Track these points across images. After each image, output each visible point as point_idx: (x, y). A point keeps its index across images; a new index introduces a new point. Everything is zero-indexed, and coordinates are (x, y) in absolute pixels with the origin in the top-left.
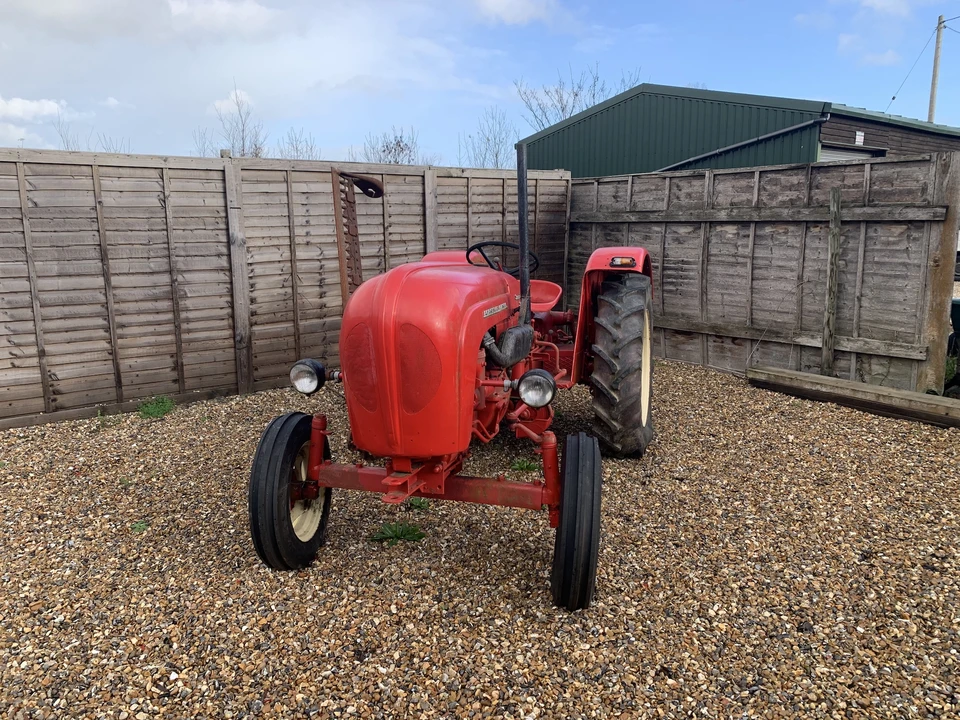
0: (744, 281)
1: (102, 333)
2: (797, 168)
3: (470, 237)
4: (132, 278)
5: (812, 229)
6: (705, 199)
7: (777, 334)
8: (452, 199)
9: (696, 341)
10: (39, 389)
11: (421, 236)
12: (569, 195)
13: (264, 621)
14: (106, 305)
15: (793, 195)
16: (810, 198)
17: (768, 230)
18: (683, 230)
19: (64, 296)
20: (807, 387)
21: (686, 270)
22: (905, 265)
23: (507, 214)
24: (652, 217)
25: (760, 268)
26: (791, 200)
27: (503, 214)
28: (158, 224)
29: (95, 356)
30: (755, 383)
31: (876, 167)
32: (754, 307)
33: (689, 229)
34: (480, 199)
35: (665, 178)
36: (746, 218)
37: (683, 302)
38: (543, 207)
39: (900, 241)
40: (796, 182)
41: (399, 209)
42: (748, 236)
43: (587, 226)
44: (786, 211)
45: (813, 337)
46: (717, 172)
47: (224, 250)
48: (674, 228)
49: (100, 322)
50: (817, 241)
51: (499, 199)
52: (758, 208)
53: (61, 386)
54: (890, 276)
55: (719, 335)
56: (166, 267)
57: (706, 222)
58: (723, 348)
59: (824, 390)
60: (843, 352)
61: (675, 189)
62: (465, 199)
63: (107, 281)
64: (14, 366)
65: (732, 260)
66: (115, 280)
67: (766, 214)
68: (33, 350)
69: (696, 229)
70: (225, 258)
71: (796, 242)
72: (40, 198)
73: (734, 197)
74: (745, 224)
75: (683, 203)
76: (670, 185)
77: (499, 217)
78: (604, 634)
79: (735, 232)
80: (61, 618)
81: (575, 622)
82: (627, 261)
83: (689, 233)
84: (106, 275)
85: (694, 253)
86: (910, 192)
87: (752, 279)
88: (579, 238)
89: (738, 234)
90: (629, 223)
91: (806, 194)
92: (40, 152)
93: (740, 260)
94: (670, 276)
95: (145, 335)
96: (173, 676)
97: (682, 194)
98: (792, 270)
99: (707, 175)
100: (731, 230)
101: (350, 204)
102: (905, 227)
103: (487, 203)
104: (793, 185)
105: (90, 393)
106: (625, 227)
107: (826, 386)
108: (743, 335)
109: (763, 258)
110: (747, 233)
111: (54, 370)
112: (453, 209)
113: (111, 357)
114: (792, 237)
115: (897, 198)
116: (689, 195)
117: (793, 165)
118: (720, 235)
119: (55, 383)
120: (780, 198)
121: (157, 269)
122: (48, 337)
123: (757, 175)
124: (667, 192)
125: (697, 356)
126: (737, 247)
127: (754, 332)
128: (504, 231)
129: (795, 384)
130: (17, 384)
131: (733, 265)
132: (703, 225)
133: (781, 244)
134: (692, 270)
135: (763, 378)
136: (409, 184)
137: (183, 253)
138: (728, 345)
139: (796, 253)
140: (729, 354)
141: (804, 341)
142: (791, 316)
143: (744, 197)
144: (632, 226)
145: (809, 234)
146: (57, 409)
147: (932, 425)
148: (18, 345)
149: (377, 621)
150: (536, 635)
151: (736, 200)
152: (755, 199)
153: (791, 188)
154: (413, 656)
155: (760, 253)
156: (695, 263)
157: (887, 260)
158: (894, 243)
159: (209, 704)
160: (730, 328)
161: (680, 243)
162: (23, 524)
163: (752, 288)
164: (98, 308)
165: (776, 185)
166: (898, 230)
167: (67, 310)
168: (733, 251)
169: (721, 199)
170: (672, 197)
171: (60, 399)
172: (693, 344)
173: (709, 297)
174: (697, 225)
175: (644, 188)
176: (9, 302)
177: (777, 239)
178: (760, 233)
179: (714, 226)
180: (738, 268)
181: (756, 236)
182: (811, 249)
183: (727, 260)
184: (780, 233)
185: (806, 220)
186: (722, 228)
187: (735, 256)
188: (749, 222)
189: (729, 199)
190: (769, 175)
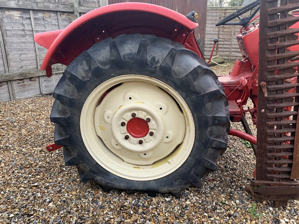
9: (4, 87)
17: (40, 15)
36: (29, 7)
42: (30, 18)
50: (65, 22)
52: (35, 2)
58: (24, 86)
65: (23, 33)
67: (41, 6)
71: (56, 22)
79: (19, 15)
89: (22, 17)
100: (16, 14)
109: (41, 31)
110: (28, 16)
114: (53, 19)
115: (90, 4)
118: (10, 17)
126: (23, 25)
131: (24, 36)
133: (49, 23)
138: (27, 83)
139: (57, 28)
140: (30, 88)
145: (61, 18)
155: (38, 28)
177: (46, 21)
178: (36, 17)
179: (4, 11)
180: (27, 37)
181: (34, 18)
182: (63, 26)
183: (19, 33)
184: (46, 17)
185: (61, 10)
186: (10, 13)
187: (23, 30)
188: (29, 10)
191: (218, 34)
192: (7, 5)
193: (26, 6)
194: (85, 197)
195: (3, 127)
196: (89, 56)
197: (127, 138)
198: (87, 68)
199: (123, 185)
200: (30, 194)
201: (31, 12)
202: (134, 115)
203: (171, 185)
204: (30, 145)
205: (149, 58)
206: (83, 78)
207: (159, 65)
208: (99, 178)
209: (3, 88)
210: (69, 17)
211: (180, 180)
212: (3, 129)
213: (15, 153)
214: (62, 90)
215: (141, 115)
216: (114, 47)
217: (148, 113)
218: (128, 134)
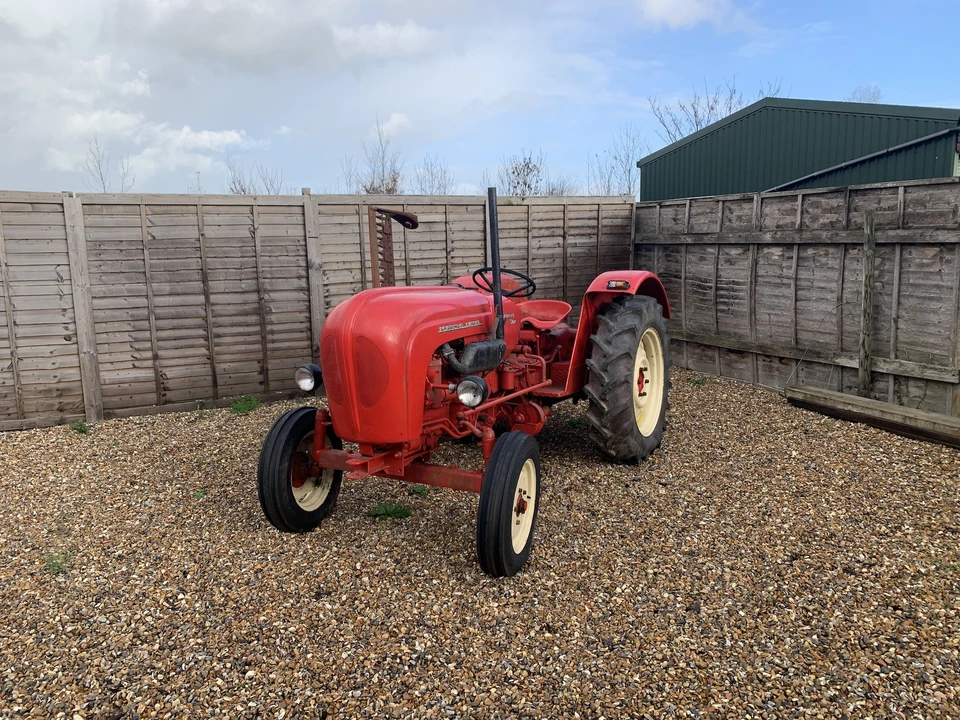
0: (789, 302)
1: (202, 341)
2: (837, 191)
3: (530, 259)
4: (226, 296)
5: (851, 251)
6: (754, 222)
7: (818, 354)
8: (513, 225)
9: (746, 359)
10: (153, 385)
11: (482, 259)
12: (634, 218)
13: (259, 567)
14: (205, 318)
15: (833, 217)
16: (848, 221)
17: (810, 252)
18: (734, 252)
19: (173, 311)
20: (840, 407)
21: (736, 291)
22: (938, 287)
23: (568, 237)
24: (706, 239)
25: (803, 289)
26: (831, 222)
27: (564, 237)
28: (249, 251)
29: (196, 360)
30: (794, 402)
31: (910, 190)
32: (798, 328)
33: (740, 251)
34: (541, 224)
35: (718, 201)
36: (789, 241)
37: (734, 322)
38: (605, 230)
39: (933, 263)
40: (836, 205)
41: (461, 235)
42: (792, 258)
43: (650, 247)
44: (825, 233)
45: (851, 358)
46: (764, 194)
47: (304, 273)
48: (727, 250)
49: (201, 332)
50: (856, 263)
51: (561, 223)
52: (800, 230)
53: (170, 384)
54: (925, 298)
55: (766, 354)
56: (255, 287)
57: (754, 244)
58: (771, 367)
59: (855, 410)
60: (882, 374)
61: (727, 212)
62: (524, 224)
63: (207, 299)
64: (134, 367)
65: (778, 281)
66: (213, 298)
67: (807, 236)
68: (149, 354)
69: (745, 251)
70: (304, 280)
71: (835, 263)
72: (158, 233)
73: (780, 219)
74: (789, 246)
75: (734, 225)
76: (723, 209)
77: (560, 240)
78: (515, 597)
79: (780, 253)
80: (120, 552)
81: (494, 586)
82: (620, 284)
83: (740, 254)
84: (206, 293)
85: (743, 274)
86: (942, 214)
87: (796, 300)
88: (643, 259)
89: (783, 255)
90: (687, 245)
91: (845, 217)
92: (158, 196)
93: (785, 281)
94: (722, 296)
95: (237, 343)
96: (181, 596)
97: (733, 217)
98: (832, 292)
99: (755, 198)
100: (776, 252)
101: (387, 234)
102: (937, 249)
103: (547, 228)
104: (833, 208)
105: (192, 391)
106: (683, 248)
107: (856, 406)
108: (787, 354)
109: (805, 279)
110: (790, 255)
111: (165, 371)
112: (513, 234)
113: (209, 361)
114: (833, 259)
115: (930, 220)
116: (739, 218)
117: (833, 188)
118: (767, 257)
119: (165, 381)
120: (821, 221)
121: (247, 289)
122: (161, 343)
123: (800, 198)
124: (720, 215)
125: (748, 374)
126: (781, 268)
127: (797, 352)
128: (565, 253)
129: (829, 404)
130: (137, 381)
131: (778, 285)
132: (751, 247)
133: (823, 266)
134: (742, 290)
135: (800, 397)
136: (472, 212)
137: (269, 276)
138: (776, 364)
139: (835, 275)
140: (776, 373)
141: (843, 361)
142: (832, 337)
143: (789, 219)
144: (689, 247)
145: (848, 256)
146: (166, 402)
147: (954, 448)
148: (138, 350)
149: (341, 573)
150: (460, 593)
151: (781, 223)
152: (799, 222)
153: (831, 210)
154: (356, 599)
155: (803, 274)
156: (744, 284)
157: (921, 282)
158: (928, 265)
159: (197, 616)
160: (775, 347)
161: (731, 264)
162: (119, 487)
163: (796, 308)
164: (199, 321)
165: (817, 208)
166: (931, 252)
167: (176, 322)
169: (768, 222)
170: (725, 220)
171: (169, 395)
172: (745, 362)
173: (758, 317)
174: (746, 247)
175: (700, 211)
176: (132, 316)
177: (818, 261)
178: (803, 255)
179: (762, 248)
180: (783, 289)
181: (797, 257)
183: (773, 281)
184: (820, 255)
185: (845, 241)
186: (768, 251)
187: (780, 277)
188: (791, 244)
189: (775, 222)
190: (812, 198)
192: (763, 240)
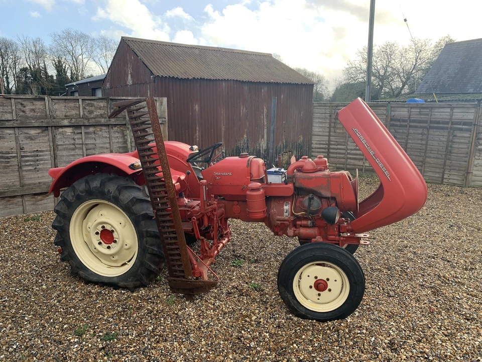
2: (102, 99)
5: (114, 128)
6: (48, 113)
15: (102, 112)
17: (91, 129)
18: (33, 132)
21: (40, 156)
24: (8, 124)
25: (90, 149)
26: (101, 114)
33: (39, 131)
35: (10, 99)
36: (82, 124)
37: (40, 175)
40: (102, 106)
42: (81, 133)
44: (102, 120)
46: (53, 97)
48: (26, 131)
50: (117, 134)
52: (84, 118)
57: (51, 126)
61: (19, 106)
65: (73, 146)
67: (92, 121)
71: (107, 135)
73: (67, 112)
74: (77, 127)
75: (29, 115)
76: (15, 103)
79: (71, 131)
83: (38, 133)
85: (45, 145)
89: (74, 132)
91: (109, 112)
93: (78, 146)
94: (27, 161)
97: (27, 110)
98: (107, 148)
99: (46, 98)
100: (69, 131)
109: (91, 144)
110: (80, 131)
114: (104, 132)
116: (33, 110)
118: (62, 134)
120: (95, 113)
123: (80, 101)
124: (14, 108)
126: (74, 139)
131: (73, 149)
132: (50, 128)
133: (99, 136)
134: (46, 155)
139: (107, 140)
143: (74, 112)
145: (113, 130)
151: (68, 114)
152: (82, 114)
153: (100, 108)
155: (89, 141)
156: (47, 151)
161: (32, 139)
165: (92, 106)
168: (73, 142)
169: (58, 113)
170: (19, 111)
174: (44, 129)
177: (97, 134)
178: (88, 131)
179: (58, 129)
180: (77, 150)
181: (85, 133)
182: (114, 137)
183: (69, 147)
184: (98, 131)
185: (113, 123)
186: (63, 130)
187: (74, 144)
188: (81, 126)
189: (64, 113)
190: (87, 101)
191: (329, 136)
192: (61, 124)
193: (78, 123)
194: (70, 286)
195: (38, 233)
196: (74, 187)
197: (100, 243)
198: (73, 194)
199: (95, 279)
200: (34, 280)
201: (83, 128)
202: (103, 227)
203: (126, 281)
204: (52, 250)
205: (106, 190)
206: (71, 200)
207: (112, 195)
208: (81, 272)
209: (49, 198)
210: (122, 128)
211: (132, 278)
212: (37, 235)
213: (38, 255)
214: (60, 207)
215: (108, 228)
216: (87, 182)
217: (112, 226)
218: (101, 241)
